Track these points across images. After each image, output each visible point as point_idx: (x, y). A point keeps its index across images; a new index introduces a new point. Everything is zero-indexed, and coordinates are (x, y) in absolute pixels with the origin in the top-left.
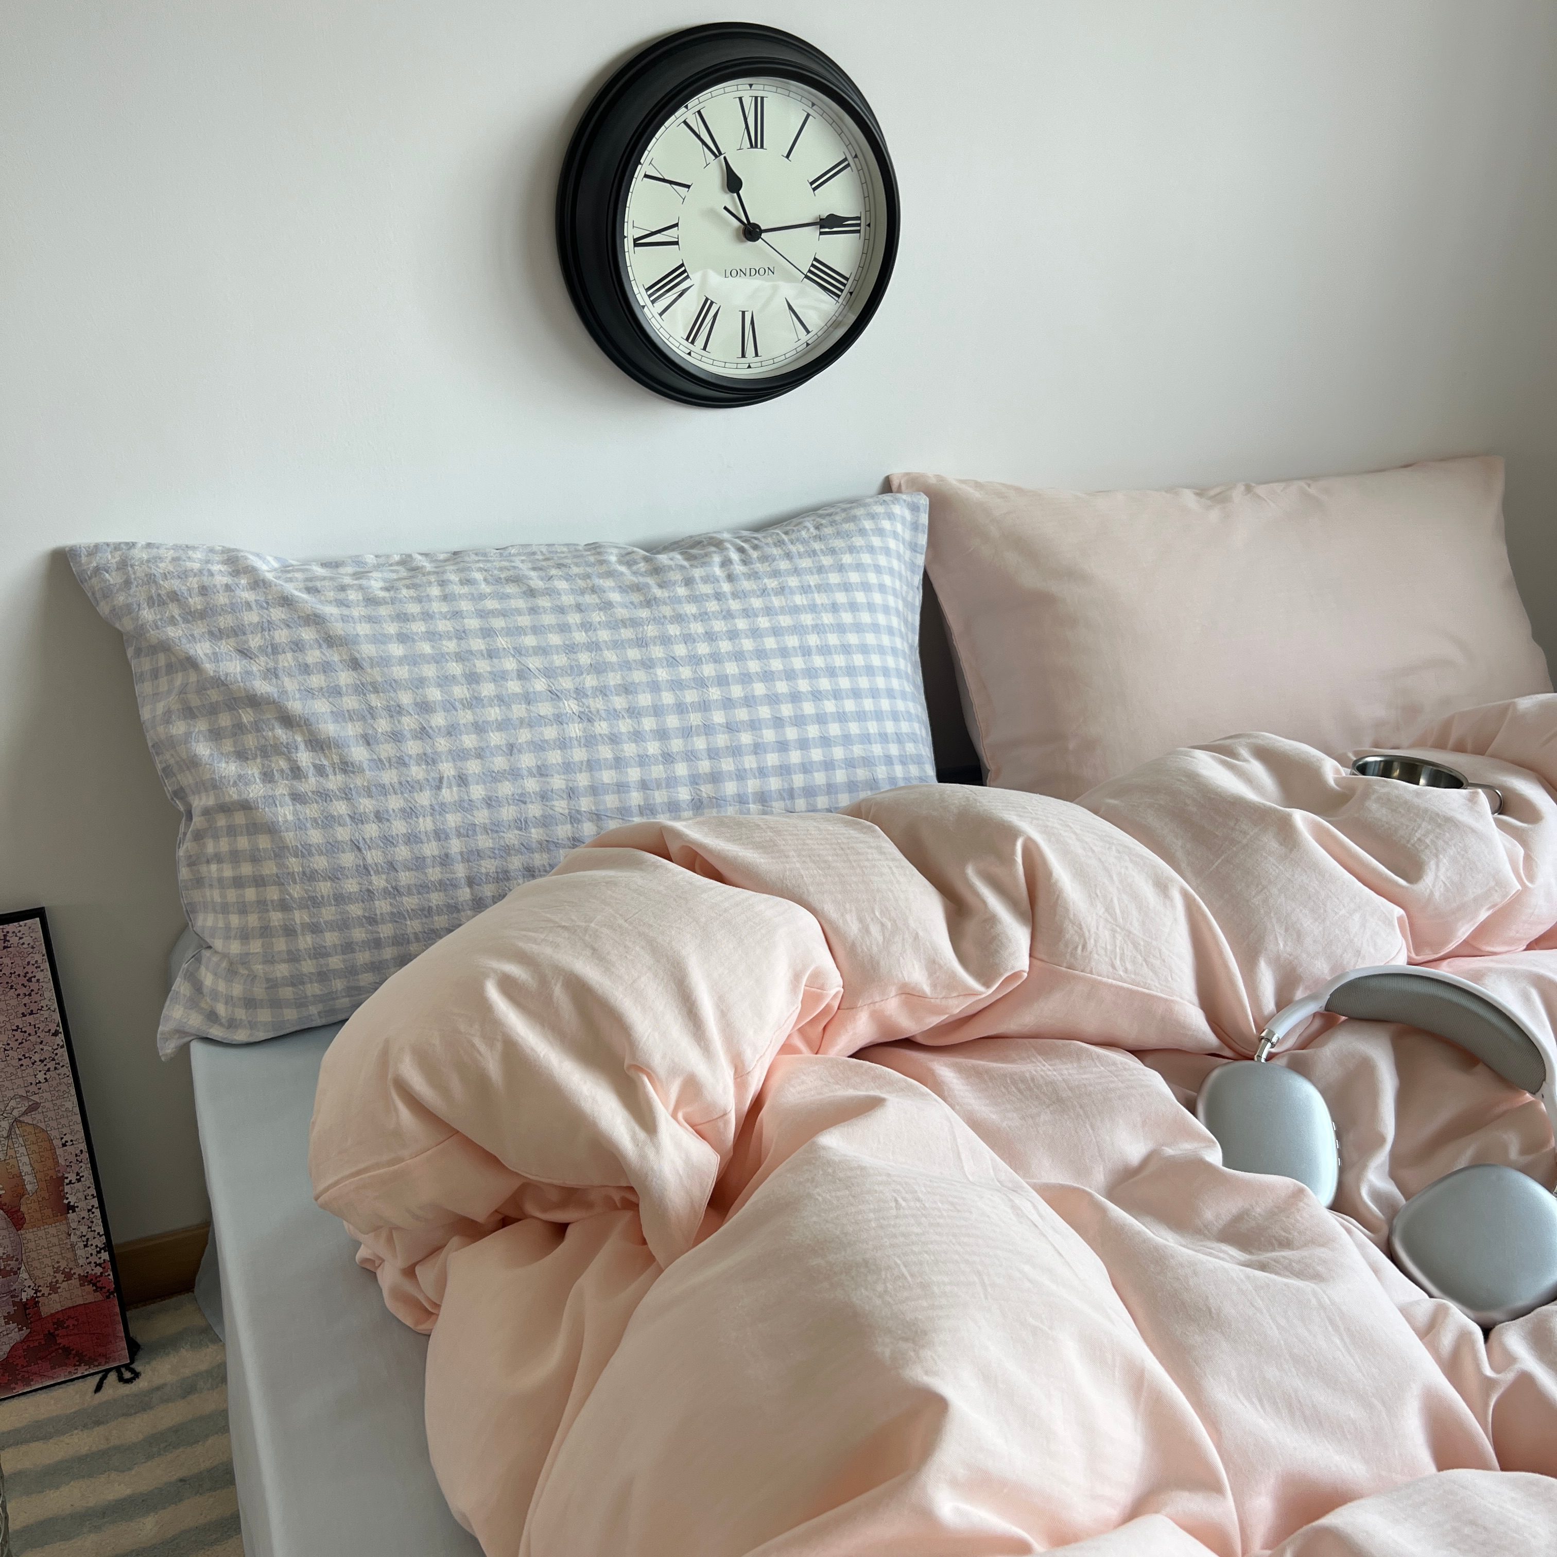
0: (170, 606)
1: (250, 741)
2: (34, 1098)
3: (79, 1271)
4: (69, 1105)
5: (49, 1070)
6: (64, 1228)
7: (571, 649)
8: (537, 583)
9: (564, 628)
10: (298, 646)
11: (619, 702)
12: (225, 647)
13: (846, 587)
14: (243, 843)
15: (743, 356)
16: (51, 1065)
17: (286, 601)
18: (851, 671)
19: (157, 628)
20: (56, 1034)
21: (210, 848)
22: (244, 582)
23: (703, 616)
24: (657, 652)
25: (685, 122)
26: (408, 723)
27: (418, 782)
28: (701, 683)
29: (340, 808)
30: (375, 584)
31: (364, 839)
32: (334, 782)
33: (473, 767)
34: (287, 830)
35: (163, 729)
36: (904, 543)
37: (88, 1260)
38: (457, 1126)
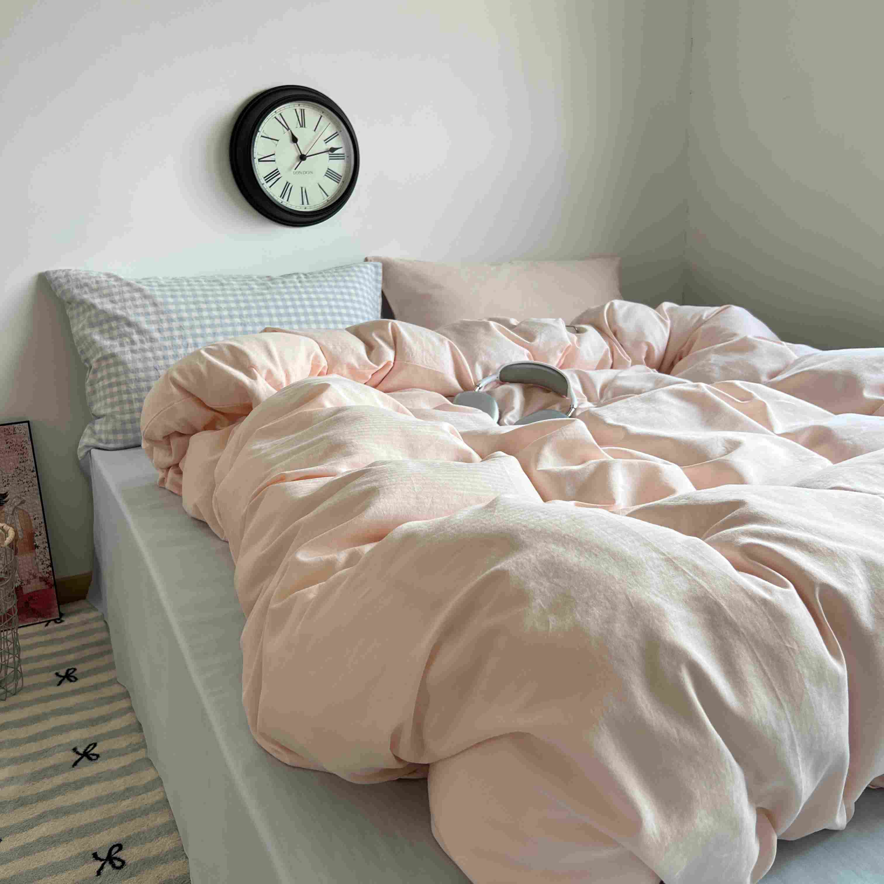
0: (85, 288)
1: (115, 333)
2: (23, 498)
3: (39, 575)
4: (37, 503)
5: (30, 486)
7: (237, 302)
8: (224, 282)
9: (234, 295)
10: (133, 299)
11: (256, 320)
12: (105, 300)
13: (347, 287)
14: (112, 370)
15: (303, 204)
16: (31, 484)
17: (128, 284)
19: (80, 295)
20: (33, 471)
21: (99, 375)
22: (112, 279)
23: (289, 293)
24: (271, 304)
25: (275, 117)
26: (175, 325)
27: (179, 345)
28: (289, 315)
29: (150, 355)
30: (163, 282)
31: (159, 366)
32: (147, 345)
34: (129, 363)
35: (81, 334)
36: (372, 278)
37: (43, 569)
38: (193, 392)
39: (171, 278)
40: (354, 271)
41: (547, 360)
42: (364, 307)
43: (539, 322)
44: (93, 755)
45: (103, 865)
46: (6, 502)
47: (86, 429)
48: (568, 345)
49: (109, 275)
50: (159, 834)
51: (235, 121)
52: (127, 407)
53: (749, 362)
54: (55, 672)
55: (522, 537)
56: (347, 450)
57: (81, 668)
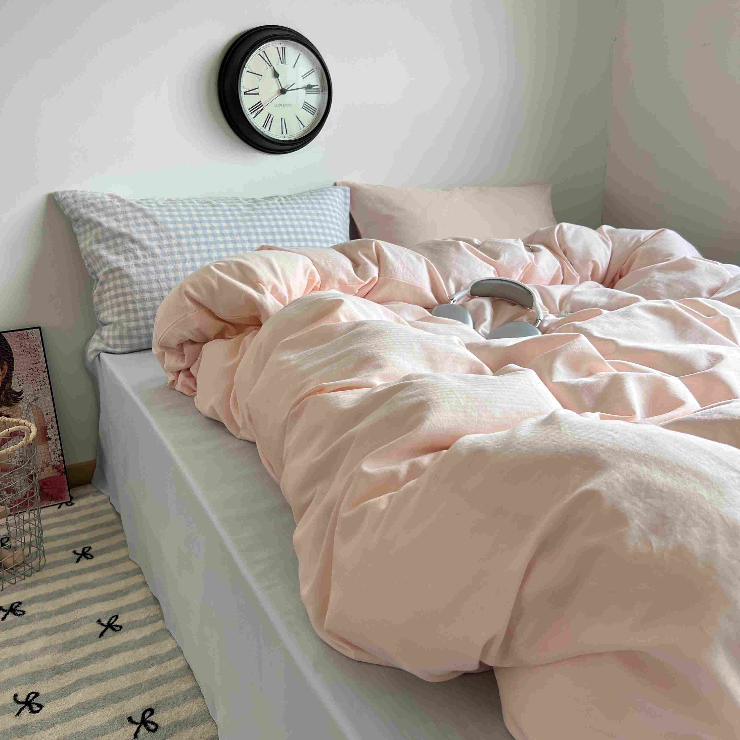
0: (91, 208)
1: (120, 248)
2: (37, 395)
3: (52, 463)
4: (49, 399)
5: (42, 385)
6: (46, 446)
7: (228, 221)
8: (214, 203)
9: (225, 215)
10: (135, 218)
11: (245, 238)
12: (110, 219)
13: (322, 209)
14: (118, 282)
15: (282, 133)
16: (43, 383)
17: (131, 205)
18: (324, 234)
19: (87, 214)
20: (45, 372)
21: (106, 286)
22: (116, 200)
23: (272, 214)
24: (258, 223)
25: (260, 55)
26: (174, 242)
27: (178, 260)
28: (273, 234)
29: (152, 269)
30: (161, 203)
31: (160, 279)
32: (149, 260)
33: (196, 256)
34: (134, 276)
35: (88, 249)
36: (341, 200)
37: (55, 459)
38: (204, 304)
39: (166, 199)
40: (326, 194)
41: (511, 277)
42: (337, 228)
43: (501, 241)
44: (117, 626)
45: (139, 728)
46: (21, 399)
47: (95, 335)
48: (529, 263)
49: (112, 196)
50: (185, 699)
51: (222, 58)
52: (132, 316)
53: (691, 280)
54: (73, 550)
55: (603, 456)
56: (376, 362)
57: (95, 547)
